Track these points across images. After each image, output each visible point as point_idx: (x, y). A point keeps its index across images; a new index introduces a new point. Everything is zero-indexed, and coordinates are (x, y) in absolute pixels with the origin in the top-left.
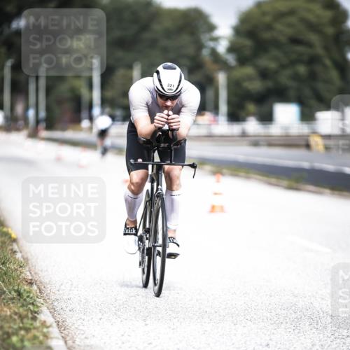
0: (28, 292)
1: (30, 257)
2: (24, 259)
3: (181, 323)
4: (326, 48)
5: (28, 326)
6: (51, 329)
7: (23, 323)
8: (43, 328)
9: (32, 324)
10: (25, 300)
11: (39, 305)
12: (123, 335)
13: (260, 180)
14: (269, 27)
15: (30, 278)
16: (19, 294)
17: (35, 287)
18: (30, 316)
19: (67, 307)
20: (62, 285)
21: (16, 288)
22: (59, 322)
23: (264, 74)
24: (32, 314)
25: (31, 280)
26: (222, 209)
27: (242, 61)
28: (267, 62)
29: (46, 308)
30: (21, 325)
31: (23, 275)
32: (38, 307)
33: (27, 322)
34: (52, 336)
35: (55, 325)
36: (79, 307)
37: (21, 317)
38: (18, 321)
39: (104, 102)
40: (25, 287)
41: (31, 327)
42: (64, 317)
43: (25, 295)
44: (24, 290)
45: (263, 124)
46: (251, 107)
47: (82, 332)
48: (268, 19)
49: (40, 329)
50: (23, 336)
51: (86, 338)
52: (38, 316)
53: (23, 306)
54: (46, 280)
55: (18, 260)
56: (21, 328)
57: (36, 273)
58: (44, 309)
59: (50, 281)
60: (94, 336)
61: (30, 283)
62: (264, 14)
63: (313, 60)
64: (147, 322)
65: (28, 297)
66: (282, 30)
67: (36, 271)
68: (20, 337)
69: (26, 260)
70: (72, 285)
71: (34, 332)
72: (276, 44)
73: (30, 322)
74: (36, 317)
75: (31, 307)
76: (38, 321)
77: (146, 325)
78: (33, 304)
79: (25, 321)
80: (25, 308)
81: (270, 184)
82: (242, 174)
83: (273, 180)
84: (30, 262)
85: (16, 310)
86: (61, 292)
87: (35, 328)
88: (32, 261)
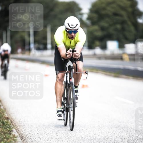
0: (7, 123)
1: (6, 108)
2: (4, 108)
3: (72, 134)
4: (129, 17)
5: (8, 137)
6: (17, 138)
7: (5, 136)
8: (14, 138)
9: (9, 136)
10: (6, 126)
11: (12, 128)
12: (47, 140)
13: (102, 73)
14: (104, 9)
15: (7, 117)
16: (3, 124)
17: (10, 121)
18: (8, 133)
19: (23, 129)
20: (20, 119)
21: (2, 121)
22: (20, 135)
23: (102, 29)
24: (9, 132)
25: (8, 117)
26: (87, 86)
27: (93, 23)
28: (104, 24)
29: (15, 129)
30: (5, 137)
31: (4, 115)
32: (11, 129)
33: (7, 135)
34: (18, 141)
35: (19, 136)
36: (28, 129)
37: (5, 133)
38: (3, 135)
39: (35, 42)
40: (5, 120)
41: (9, 137)
42: (22, 133)
43: (6, 124)
44: (5, 122)
45: (103, 50)
46: (97, 43)
47: (30, 139)
48: (104, 5)
49: (13, 138)
50: (6, 141)
51: (32, 142)
52: (12, 133)
53: (5, 128)
54: (14, 118)
55: (2, 109)
56: (4, 138)
57: (9, 115)
58: (14, 130)
59: (15, 118)
60: (35, 141)
61: (7, 119)
62: (102, 3)
63: (123, 23)
64: (58, 134)
65: (7, 125)
66: (110, 10)
67: (10, 114)
68: (4, 142)
69: (5, 109)
70: (25, 119)
71: (10, 139)
72: (107, 16)
73: (8, 135)
74: (11, 133)
75: (8, 129)
76: (12, 135)
77: (57, 136)
78: (9, 128)
79: (6, 135)
80: (6, 129)
81: (107, 75)
82: (95, 71)
83: (108, 73)
84: (7, 110)
85: (2, 131)
86: (20, 122)
87: (10, 138)
88: (8, 109)
